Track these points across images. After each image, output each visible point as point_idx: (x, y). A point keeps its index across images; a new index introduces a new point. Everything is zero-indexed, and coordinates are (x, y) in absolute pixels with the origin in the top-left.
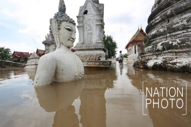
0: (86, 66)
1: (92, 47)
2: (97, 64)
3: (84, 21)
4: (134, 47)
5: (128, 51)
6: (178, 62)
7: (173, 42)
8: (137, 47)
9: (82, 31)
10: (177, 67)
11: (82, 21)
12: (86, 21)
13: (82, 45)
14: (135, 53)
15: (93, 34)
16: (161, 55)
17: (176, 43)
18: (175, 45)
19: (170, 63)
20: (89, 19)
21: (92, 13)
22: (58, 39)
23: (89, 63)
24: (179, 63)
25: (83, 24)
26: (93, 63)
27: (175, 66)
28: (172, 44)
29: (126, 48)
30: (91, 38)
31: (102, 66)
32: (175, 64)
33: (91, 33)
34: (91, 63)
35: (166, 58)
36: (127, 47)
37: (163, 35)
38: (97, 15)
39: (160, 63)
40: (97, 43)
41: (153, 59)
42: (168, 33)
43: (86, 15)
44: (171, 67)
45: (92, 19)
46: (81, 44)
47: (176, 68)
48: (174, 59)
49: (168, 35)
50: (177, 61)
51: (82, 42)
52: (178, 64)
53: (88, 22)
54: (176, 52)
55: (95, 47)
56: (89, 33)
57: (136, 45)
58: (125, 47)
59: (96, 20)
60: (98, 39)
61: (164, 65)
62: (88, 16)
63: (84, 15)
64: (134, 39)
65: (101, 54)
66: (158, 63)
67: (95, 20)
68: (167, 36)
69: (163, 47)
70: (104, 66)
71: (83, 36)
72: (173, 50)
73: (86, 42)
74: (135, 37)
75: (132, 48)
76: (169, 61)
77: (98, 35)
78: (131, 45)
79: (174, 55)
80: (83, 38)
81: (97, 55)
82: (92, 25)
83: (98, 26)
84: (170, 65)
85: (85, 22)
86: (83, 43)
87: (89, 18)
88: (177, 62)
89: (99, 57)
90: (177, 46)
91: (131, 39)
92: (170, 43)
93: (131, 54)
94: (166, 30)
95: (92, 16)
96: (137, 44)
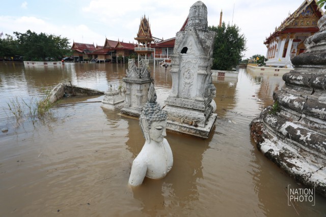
0: (178, 131)
1: (189, 106)
2: (192, 133)
3: (182, 63)
4: (283, 43)
5: (270, 50)
6: (296, 165)
7: (302, 135)
8: (291, 43)
9: (177, 79)
10: (292, 172)
11: (178, 63)
12: (184, 64)
13: (175, 100)
14: (284, 56)
15: (192, 85)
16: (284, 140)
17: (305, 138)
18: (302, 140)
19: (286, 162)
20: (189, 62)
21: (193, 52)
22: (148, 136)
23: (182, 129)
24: (297, 167)
25: (180, 68)
26: (188, 130)
27: (290, 169)
28: (300, 136)
29: (265, 43)
30: (189, 90)
31: (198, 135)
32: (291, 165)
33: (189, 83)
34: (185, 129)
35: (286, 150)
36: (269, 41)
37: (297, 112)
38: (201, 58)
39: (276, 154)
40: (196, 100)
41: (272, 140)
42: (304, 113)
43: (184, 54)
44: (285, 168)
45: (194, 62)
46: (174, 97)
47: (290, 172)
48: (295, 158)
49: (304, 116)
50: (296, 163)
51: (176, 95)
52: (294, 169)
53: (187, 66)
54: (301, 148)
55: (192, 106)
56: (186, 83)
57: (290, 40)
58: (265, 41)
59: (199, 67)
60: (198, 93)
61: (278, 160)
62: (187, 57)
63: (181, 54)
64: (288, 24)
65: (199, 118)
66: (273, 153)
67: (197, 65)
68: (301, 117)
69: (288, 134)
70: (201, 136)
71: (177, 86)
72: (299, 144)
73: (182, 95)
74: (292, 21)
75: (280, 45)
76: (287, 157)
77: (199, 88)
78: (278, 38)
79: (299, 150)
80: (177, 89)
81: (194, 118)
82: (192, 71)
83: (200, 76)
84: (285, 164)
85: (182, 66)
86: (178, 97)
87: (188, 60)
88: (294, 166)
89: (197, 121)
90: (305, 143)
91: (282, 24)
92: (297, 134)
93: (274, 57)
94: (302, 109)
95: (194, 57)
96: (291, 37)
